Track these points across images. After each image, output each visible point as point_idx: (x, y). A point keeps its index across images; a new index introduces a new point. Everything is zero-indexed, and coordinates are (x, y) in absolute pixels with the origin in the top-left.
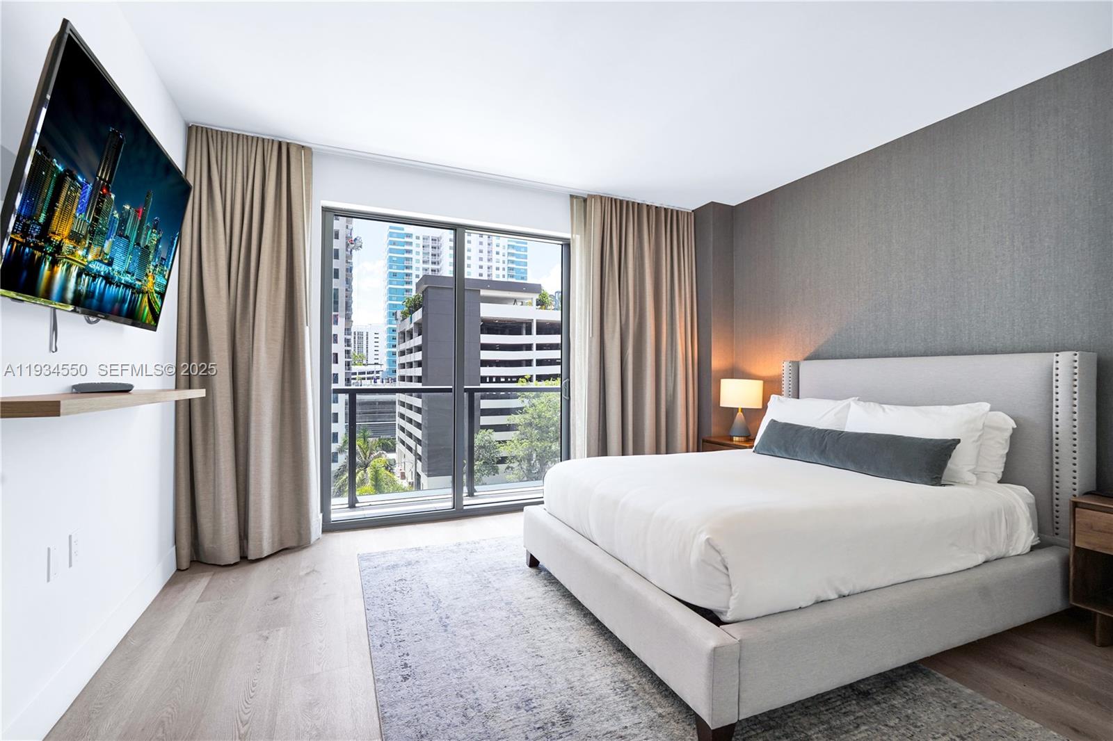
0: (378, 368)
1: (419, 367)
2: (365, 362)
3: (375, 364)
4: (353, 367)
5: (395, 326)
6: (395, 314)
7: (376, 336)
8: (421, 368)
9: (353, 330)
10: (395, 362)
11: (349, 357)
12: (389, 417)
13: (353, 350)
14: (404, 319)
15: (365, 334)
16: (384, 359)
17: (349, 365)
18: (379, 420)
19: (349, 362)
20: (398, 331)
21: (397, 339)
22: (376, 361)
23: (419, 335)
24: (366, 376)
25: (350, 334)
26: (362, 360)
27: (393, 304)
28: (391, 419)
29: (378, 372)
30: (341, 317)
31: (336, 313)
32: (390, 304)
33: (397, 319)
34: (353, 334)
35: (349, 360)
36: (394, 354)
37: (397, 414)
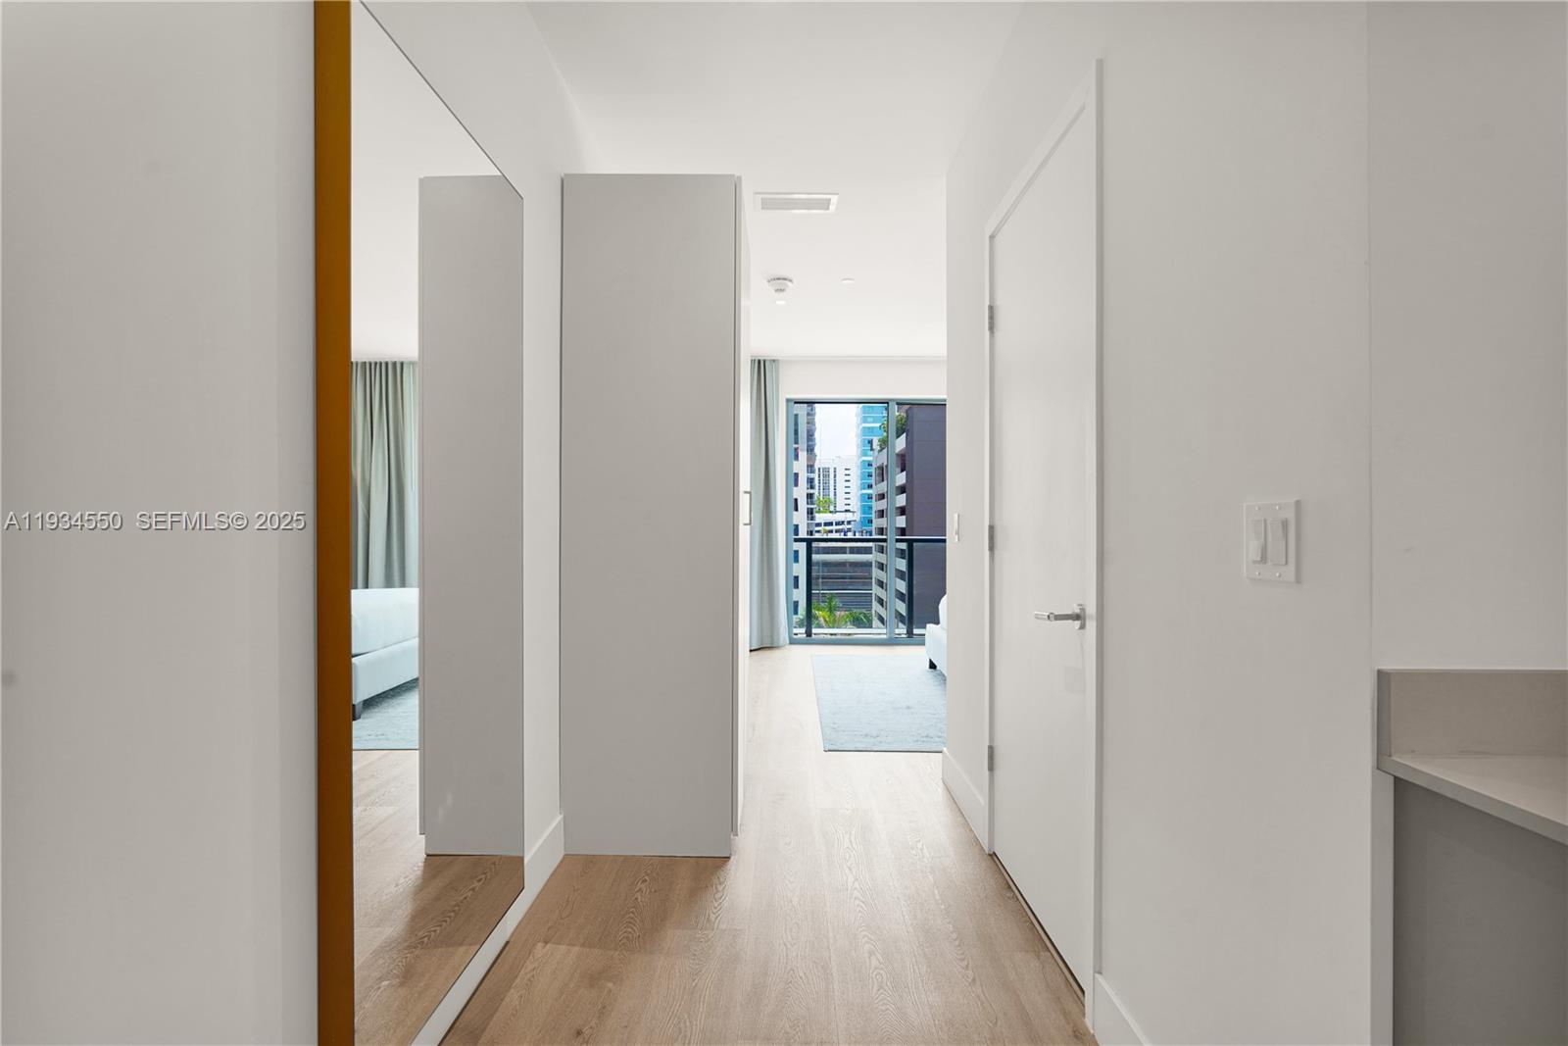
0: (849, 516)
1: (902, 515)
2: (832, 508)
3: (846, 511)
4: (817, 515)
5: (871, 459)
6: (870, 442)
7: (847, 472)
8: (904, 517)
9: (816, 467)
10: (871, 508)
11: (812, 503)
12: (864, 584)
13: (817, 493)
14: (880, 451)
15: (832, 471)
16: (855, 504)
17: (812, 513)
18: (850, 587)
19: (812, 509)
20: (874, 466)
21: (874, 474)
22: (848, 508)
23: (902, 471)
24: (834, 527)
25: (813, 472)
26: (828, 505)
27: (869, 428)
28: (866, 587)
29: (849, 523)
30: (802, 450)
31: (796, 446)
32: (864, 428)
33: (872, 449)
34: (817, 471)
35: (812, 506)
36: (870, 497)
37: (874, 580)
